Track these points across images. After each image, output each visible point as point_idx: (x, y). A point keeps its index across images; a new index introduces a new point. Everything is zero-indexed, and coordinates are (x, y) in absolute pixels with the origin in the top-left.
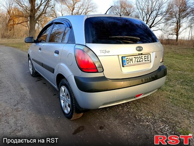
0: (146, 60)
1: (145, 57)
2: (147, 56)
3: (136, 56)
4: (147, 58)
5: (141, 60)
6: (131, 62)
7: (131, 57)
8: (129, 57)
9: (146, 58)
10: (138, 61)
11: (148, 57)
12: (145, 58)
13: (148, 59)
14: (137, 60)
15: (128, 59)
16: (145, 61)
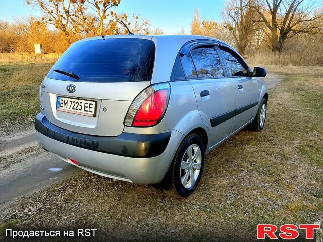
0: (86, 109)
1: (86, 105)
2: (90, 104)
3: (73, 100)
4: (90, 108)
5: (79, 108)
6: (65, 106)
7: (66, 100)
8: (64, 99)
9: (87, 107)
10: (75, 108)
11: (91, 106)
12: (85, 107)
13: (91, 110)
14: (73, 105)
15: (62, 102)
16: (85, 111)
